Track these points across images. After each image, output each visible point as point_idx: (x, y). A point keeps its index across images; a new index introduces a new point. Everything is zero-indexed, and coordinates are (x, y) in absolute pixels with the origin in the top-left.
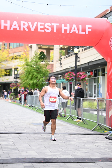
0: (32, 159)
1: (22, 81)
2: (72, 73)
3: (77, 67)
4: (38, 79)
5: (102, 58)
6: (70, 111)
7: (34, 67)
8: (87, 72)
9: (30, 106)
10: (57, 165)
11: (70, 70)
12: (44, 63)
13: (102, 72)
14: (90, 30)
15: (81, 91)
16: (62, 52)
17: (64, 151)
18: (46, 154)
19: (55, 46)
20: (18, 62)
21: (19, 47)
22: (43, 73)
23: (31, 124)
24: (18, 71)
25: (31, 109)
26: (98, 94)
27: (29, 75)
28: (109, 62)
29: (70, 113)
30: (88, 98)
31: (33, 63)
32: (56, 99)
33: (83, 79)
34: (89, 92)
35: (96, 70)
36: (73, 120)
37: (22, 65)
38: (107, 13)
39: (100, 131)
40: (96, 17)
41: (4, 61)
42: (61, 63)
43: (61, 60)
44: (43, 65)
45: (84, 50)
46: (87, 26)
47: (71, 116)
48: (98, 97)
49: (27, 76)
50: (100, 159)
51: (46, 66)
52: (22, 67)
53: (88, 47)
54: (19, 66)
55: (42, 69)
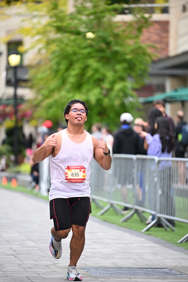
1: (40, 98)
4: (106, 85)
7: (90, 35)
12: (128, 18)
20: (20, 15)
22: (125, 60)
24: (21, 54)
27: (68, 69)
31: (84, 18)
32: (84, 172)
37: (39, 27)
44: (123, 28)
49: (60, 74)
51: (136, 32)
52: (38, 37)
54: (28, 32)
55: (122, 45)
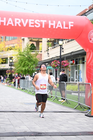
0: (24, 132)
1: (16, 68)
2: (57, 61)
3: (61, 56)
4: (29, 66)
5: (82, 49)
6: (56, 93)
7: (26, 56)
8: (70, 61)
9: (22, 89)
10: (45, 137)
11: (56, 58)
12: (34, 53)
13: (82, 61)
14: (72, 26)
15: (64, 76)
16: (49, 44)
17: (50, 126)
18: (36, 128)
19: (43, 39)
20: (12, 52)
21: (14, 39)
22: (33, 61)
23: (23, 104)
24: (12, 60)
25: (23, 91)
26: (79, 79)
27: (22, 63)
28: (88, 53)
29: (56, 95)
30: (71, 82)
31: (25, 53)
33: (66, 67)
34: (71, 77)
35: (77, 59)
36: (58, 100)
37: (16, 54)
38: (86, 11)
39: (80, 109)
40: (77, 15)
41: (1, 51)
42: (48, 53)
43: (48, 51)
44: (33, 55)
45: (68, 42)
46: (70, 23)
47: (56, 97)
48: (79, 81)
49: (20, 64)
50: (80, 132)
51: (35, 56)
52: (16, 56)
53: (70, 40)
54: (14, 55)
55: (33, 58)
